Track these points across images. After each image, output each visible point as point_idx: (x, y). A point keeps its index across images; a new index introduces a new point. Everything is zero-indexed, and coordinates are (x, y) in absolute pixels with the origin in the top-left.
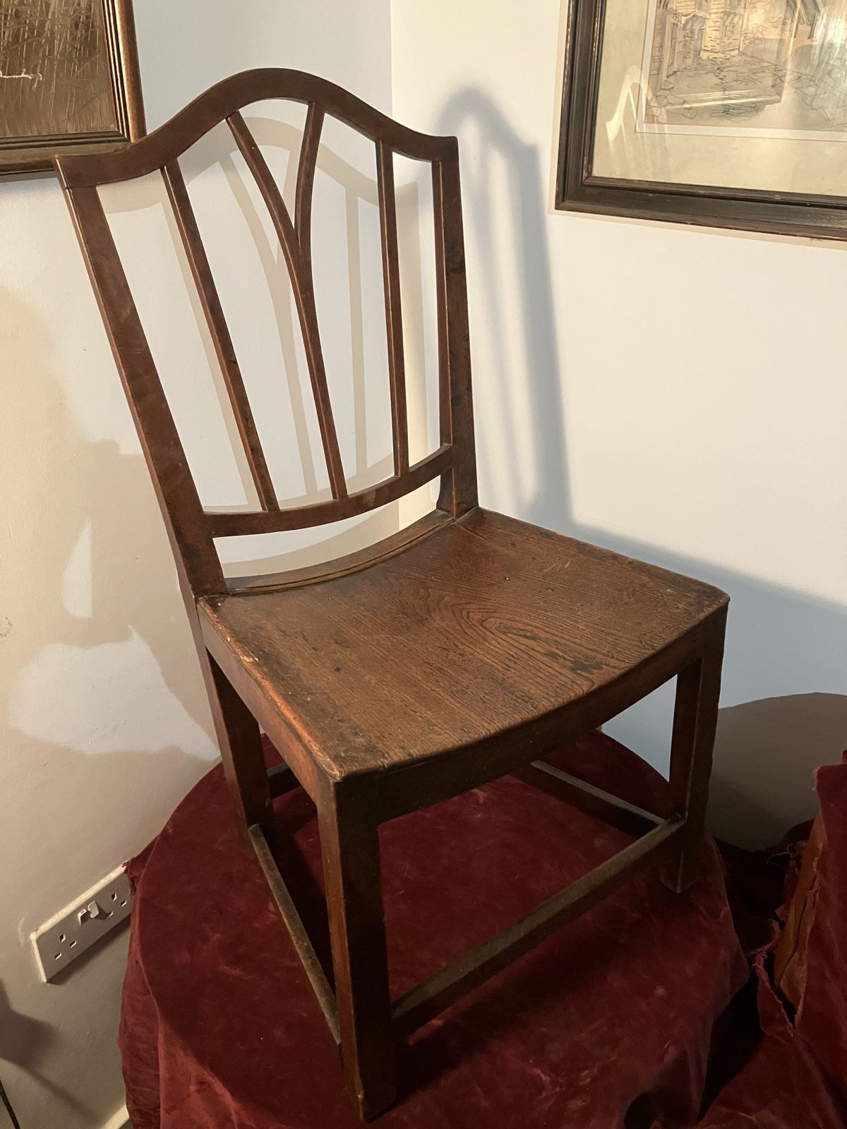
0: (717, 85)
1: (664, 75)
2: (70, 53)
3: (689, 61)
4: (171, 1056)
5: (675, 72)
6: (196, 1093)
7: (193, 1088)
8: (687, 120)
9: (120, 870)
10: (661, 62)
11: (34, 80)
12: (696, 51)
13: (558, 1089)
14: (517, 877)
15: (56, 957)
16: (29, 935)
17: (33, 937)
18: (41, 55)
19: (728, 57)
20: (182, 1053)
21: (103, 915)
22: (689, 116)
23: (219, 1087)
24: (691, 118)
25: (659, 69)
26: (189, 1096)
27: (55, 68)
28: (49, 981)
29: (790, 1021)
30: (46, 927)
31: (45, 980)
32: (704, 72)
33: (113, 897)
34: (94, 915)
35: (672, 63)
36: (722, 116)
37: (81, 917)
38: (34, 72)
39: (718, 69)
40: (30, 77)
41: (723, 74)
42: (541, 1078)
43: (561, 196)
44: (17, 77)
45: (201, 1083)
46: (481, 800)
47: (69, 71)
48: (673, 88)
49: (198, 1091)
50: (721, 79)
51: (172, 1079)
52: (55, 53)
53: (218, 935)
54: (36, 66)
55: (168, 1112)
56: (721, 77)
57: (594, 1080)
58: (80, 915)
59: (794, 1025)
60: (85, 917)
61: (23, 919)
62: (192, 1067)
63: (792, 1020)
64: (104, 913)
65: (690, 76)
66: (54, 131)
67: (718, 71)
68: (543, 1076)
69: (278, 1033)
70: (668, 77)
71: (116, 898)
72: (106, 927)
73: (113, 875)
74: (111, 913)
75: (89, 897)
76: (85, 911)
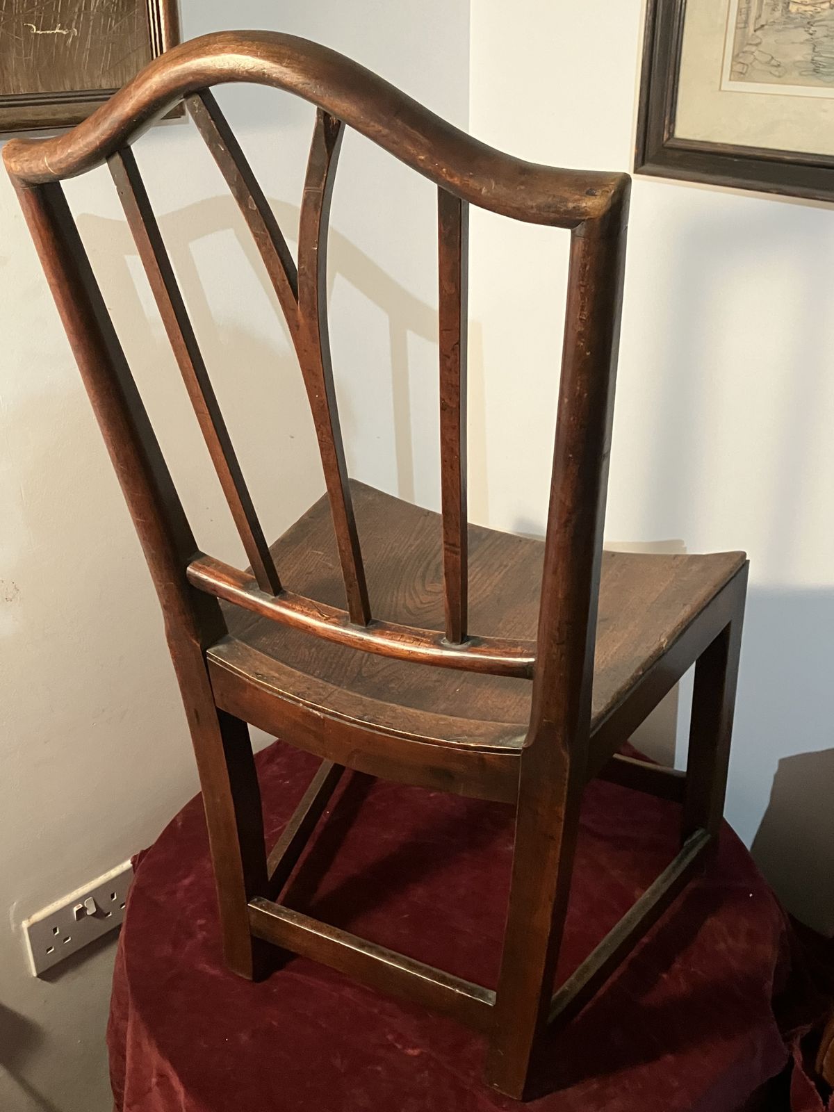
0: (807, 40)
1: (751, 28)
2: (107, 8)
3: (778, 14)
4: (137, 1046)
5: (763, 26)
6: (156, 1087)
7: (154, 1081)
8: (775, 79)
9: (128, 864)
10: (748, 15)
11: (68, 36)
12: (785, 3)
15: (48, 950)
16: (21, 923)
17: (25, 924)
18: (76, 10)
19: (819, 10)
20: (147, 1042)
21: (99, 914)
22: (777, 73)
23: (176, 1082)
24: (780, 77)
25: (746, 22)
26: (150, 1090)
27: (91, 24)
28: (39, 976)
29: (823, 1104)
30: (38, 916)
31: (35, 974)
32: (792, 26)
33: (113, 896)
34: (91, 910)
35: (760, 16)
36: (811, 75)
37: (77, 912)
38: (69, 27)
39: (808, 23)
40: (65, 33)
41: (813, 28)
43: (640, 158)
44: (51, 32)
45: (162, 1075)
47: (105, 25)
48: (760, 43)
49: (158, 1085)
50: (811, 34)
51: (136, 1071)
52: (92, 9)
53: (204, 933)
54: (71, 21)
56: (811, 32)
58: (75, 909)
60: (81, 912)
61: (15, 904)
62: (155, 1059)
64: (102, 912)
65: (778, 31)
66: (88, 86)
67: (808, 26)
69: (244, 1037)
70: (755, 31)
71: (115, 898)
72: (103, 927)
73: (114, 873)
74: (109, 913)
75: (86, 892)
76: (81, 906)
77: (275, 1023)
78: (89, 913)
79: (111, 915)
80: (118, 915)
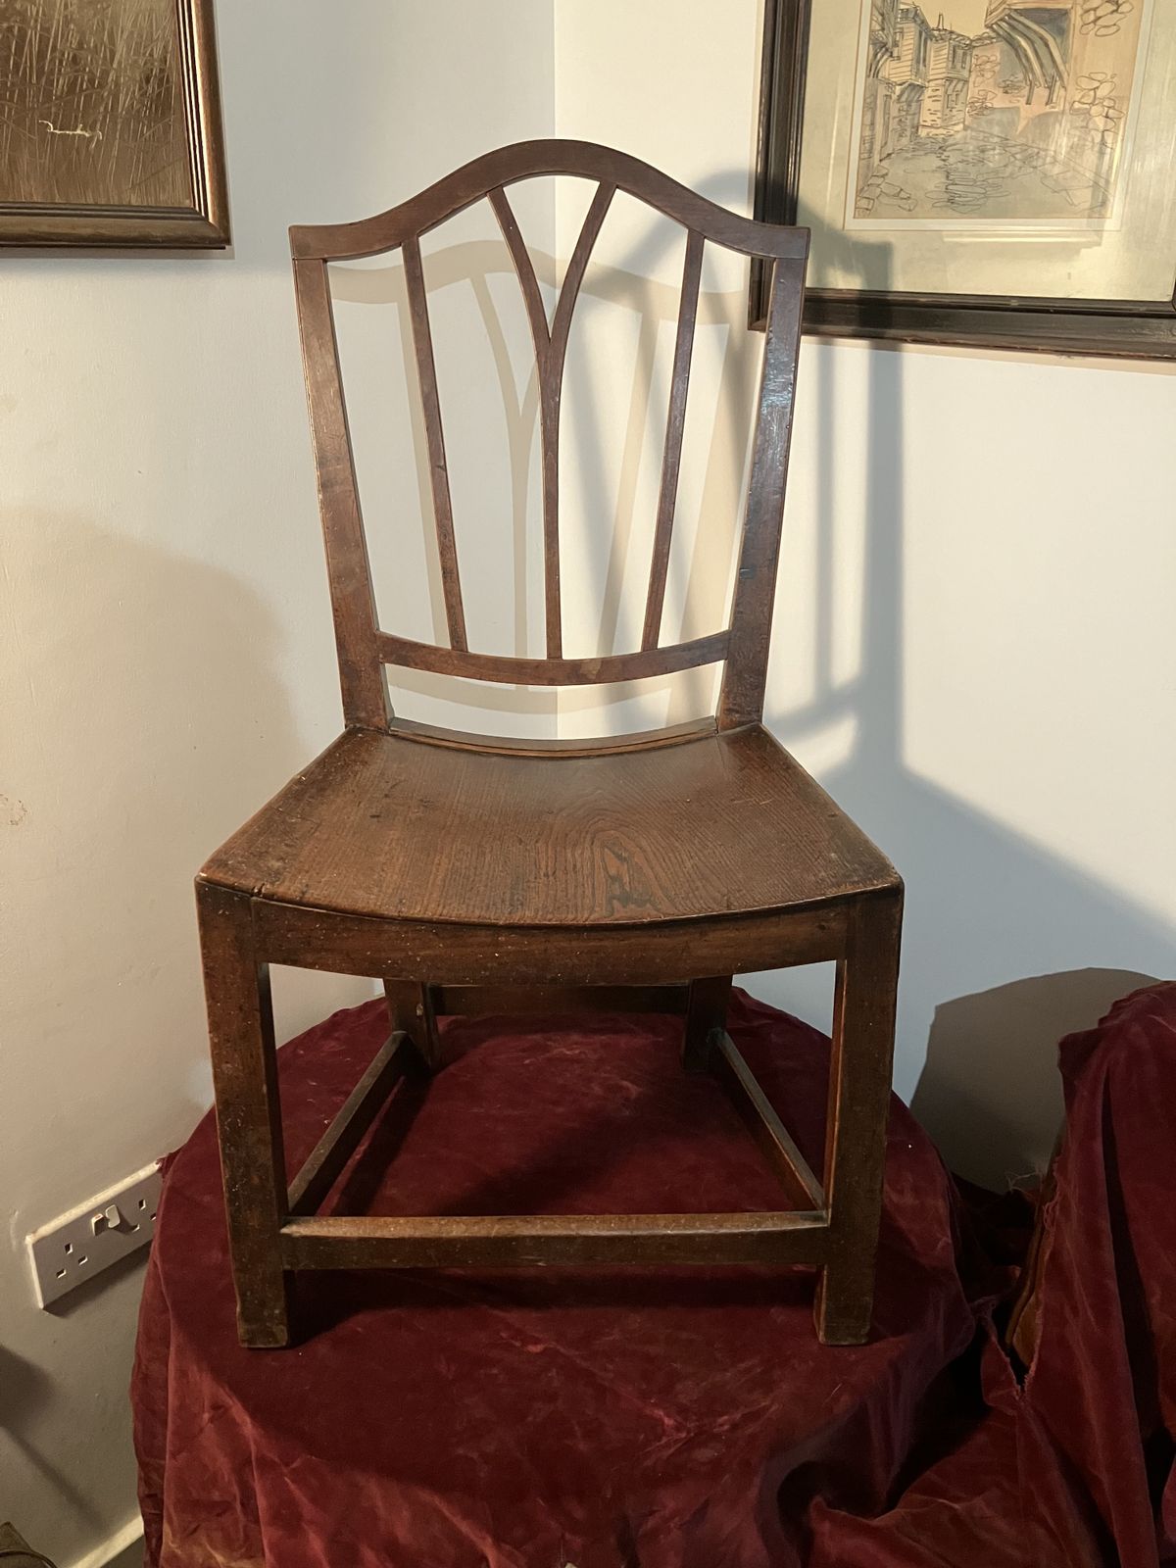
0: (939, 167)
1: (876, 157)
2: (138, 111)
3: (905, 141)
4: (182, 1374)
5: (889, 155)
6: (209, 1424)
7: (206, 1416)
8: (905, 213)
9: (154, 1167)
10: (872, 144)
11: (91, 138)
12: (913, 127)
13: (684, 1435)
14: (667, 1188)
15: (59, 1274)
16: (24, 1239)
17: (29, 1240)
18: (102, 109)
19: (952, 132)
20: (195, 1368)
21: (124, 1227)
22: (907, 207)
24: (910, 210)
25: (871, 151)
26: (201, 1430)
27: (119, 127)
28: (46, 1308)
29: (1018, 1383)
30: (46, 1229)
31: (41, 1305)
32: (922, 153)
33: (141, 1204)
34: (114, 1222)
35: (886, 143)
36: (946, 206)
37: (96, 1223)
38: (93, 129)
39: (940, 148)
40: (87, 135)
41: (946, 154)
42: (663, 1423)
43: (755, 312)
44: (71, 133)
45: (216, 1407)
46: (634, 1096)
47: (136, 131)
48: (887, 174)
49: (211, 1420)
50: (944, 160)
51: (182, 1407)
52: (120, 110)
54: (95, 122)
55: (174, 1456)
56: (943, 157)
57: (735, 1427)
58: (94, 1220)
59: (1023, 1388)
60: (102, 1224)
61: (17, 1213)
62: (206, 1386)
63: (1021, 1381)
64: (128, 1224)
65: (907, 159)
66: (115, 200)
67: (940, 151)
68: (666, 1420)
70: (881, 160)
71: (144, 1206)
72: (127, 1245)
73: (141, 1175)
74: (136, 1227)
75: (108, 1198)
76: (101, 1216)
78: (110, 1225)
79: (138, 1228)
80: (147, 1229)
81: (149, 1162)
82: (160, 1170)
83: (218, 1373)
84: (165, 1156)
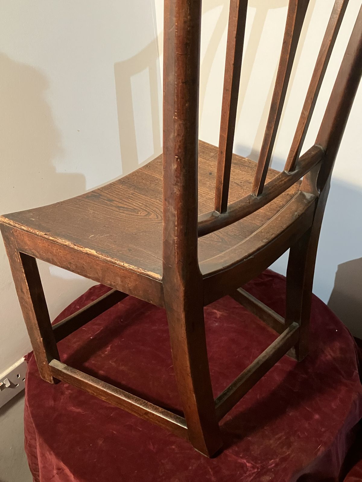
4: (43, 455)
6: (57, 475)
7: (55, 472)
9: (23, 359)
13: (256, 470)
14: (237, 357)
20: (48, 453)
21: (12, 386)
23: (67, 471)
26: (54, 476)
33: (18, 376)
34: (8, 385)
42: (246, 465)
45: (59, 469)
46: (218, 316)
49: (57, 474)
51: (44, 467)
53: (69, 391)
57: (277, 465)
60: (3, 387)
62: (54, 460)
64: (14, 384)
68: (248, 464)
69: (100, 442)
71: (19, 376)
72: (15, 392)
73: (17, 364)
74: (17, 385)
75: (4, 376)
76: (2, 384)
77: (115, 432)
78: (7, 386)
79: (18, 385)
80: (22, 384)
81: (20, 358)
82: (25, 360)
83: (58, 455)
84: (27, 354)
